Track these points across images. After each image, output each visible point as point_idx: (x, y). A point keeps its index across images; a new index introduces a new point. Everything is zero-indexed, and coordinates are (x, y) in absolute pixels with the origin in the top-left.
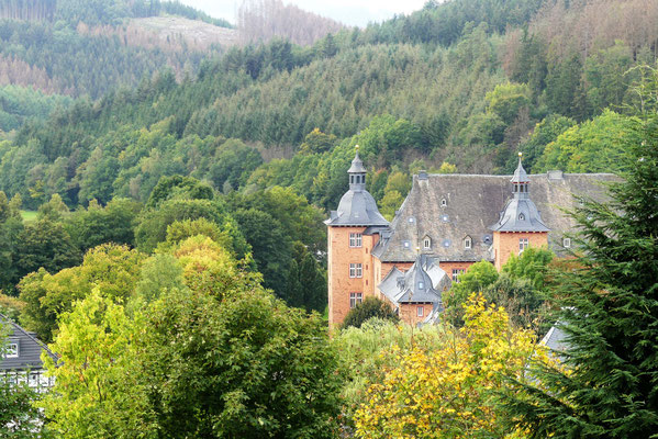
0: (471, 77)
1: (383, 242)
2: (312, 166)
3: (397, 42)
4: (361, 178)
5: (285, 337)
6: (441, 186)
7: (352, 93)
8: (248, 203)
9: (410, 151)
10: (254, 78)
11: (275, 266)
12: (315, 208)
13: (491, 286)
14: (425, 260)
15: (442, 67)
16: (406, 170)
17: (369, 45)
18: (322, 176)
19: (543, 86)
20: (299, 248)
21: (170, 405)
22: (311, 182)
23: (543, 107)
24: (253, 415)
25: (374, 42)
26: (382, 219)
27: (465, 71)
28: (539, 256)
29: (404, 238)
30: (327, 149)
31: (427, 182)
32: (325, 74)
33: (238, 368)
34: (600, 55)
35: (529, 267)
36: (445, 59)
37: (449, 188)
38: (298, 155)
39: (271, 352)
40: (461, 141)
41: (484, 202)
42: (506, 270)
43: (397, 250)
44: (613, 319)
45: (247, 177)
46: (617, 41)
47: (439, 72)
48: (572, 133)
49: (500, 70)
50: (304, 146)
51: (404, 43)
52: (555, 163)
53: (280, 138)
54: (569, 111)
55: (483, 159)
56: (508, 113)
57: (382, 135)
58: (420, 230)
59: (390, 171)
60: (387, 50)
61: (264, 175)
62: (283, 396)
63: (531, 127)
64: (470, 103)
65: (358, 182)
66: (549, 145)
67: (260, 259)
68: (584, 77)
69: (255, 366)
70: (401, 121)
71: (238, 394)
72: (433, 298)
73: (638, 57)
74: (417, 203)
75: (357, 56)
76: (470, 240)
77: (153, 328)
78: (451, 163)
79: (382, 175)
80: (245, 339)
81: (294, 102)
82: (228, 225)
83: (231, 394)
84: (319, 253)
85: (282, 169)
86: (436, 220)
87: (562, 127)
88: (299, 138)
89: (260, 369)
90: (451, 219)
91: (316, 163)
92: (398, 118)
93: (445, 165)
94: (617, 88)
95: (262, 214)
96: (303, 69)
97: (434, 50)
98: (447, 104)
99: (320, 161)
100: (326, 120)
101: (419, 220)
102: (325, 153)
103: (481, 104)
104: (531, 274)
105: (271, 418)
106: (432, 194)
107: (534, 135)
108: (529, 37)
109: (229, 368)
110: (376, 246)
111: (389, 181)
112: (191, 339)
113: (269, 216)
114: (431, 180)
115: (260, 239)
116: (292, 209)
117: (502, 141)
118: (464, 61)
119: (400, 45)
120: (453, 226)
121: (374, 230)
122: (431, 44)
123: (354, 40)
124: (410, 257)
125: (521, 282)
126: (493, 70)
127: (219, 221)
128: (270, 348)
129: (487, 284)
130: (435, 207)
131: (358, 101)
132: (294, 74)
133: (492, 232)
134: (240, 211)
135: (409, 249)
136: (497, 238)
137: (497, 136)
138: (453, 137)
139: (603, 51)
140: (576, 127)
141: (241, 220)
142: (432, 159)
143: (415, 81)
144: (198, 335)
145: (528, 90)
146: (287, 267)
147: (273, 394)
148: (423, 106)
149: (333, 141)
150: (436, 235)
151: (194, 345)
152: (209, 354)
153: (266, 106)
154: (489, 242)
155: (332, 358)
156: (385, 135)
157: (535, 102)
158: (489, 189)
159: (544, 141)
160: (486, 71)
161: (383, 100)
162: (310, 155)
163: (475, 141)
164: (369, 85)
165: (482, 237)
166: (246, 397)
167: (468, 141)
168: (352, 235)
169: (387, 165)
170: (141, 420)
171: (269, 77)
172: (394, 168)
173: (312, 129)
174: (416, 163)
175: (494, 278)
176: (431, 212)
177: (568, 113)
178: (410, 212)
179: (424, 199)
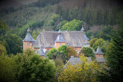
0: (48, 13)
1: (34, 44)
2: (18, 30)
3: (33, 7)
4: (29, 32)
5: (43, 63)
6: (45, 33)
7: (25, 16)
8: (7, 37)
9: (37, 27)
10: (7, 14)
11: (13, 49)
12: (20, 38)
13: (56, 52)
14: (42, 47)
15: (42, 12)
16: (36, 31)
17: (28, 7)
18: (20, 32)
19: (61, 15)
20: (17, 46)
21: (20, 77)
22: (18, 33)
23: (62, 19)
24: (37, 78)
25: (29, 7)
26: (34, 40)
27: (47, 12)
28: (64, 47)
29: (38, 43)
30: (21, 27)
31: (42, 33)
32: (20, 13)
33: (33, 69)
34: (72, 9)
35: (63, 49)
36: (43, 10)
37: (46, 34)
38: (16, 28)
39: (40, 66)
40: (46, 25)
41: (53, 36)
42: (58, 49)
43: (37, 46)
44: (120, 58)
45: (6, 32)
46: (75, 6)
47: (42, 13)
48: (67, 23)
49: (53, 12)
50: (17, 26)
51: (35, 7)
52: (64, 29)
53: (12, 25)
54: (67, 19)
55: (51, 29)
56: (55, 20)
57: (31, 24)
58: (41, 42)
59: (33, 31)
60: (32, 8)
61: (9, 32)
62: (42, 75)
63: (60, 23)
64: (48, 18)
65: (29, 33)
66: (63, 26)
67: (10, 48)
68: (69, 13)
69: (37, 69)
70: (35, 22)
71: (34, 74)
72: (44, 55)
73: (79, 9)
74: (40, 37)
75: (26, 10)
76: (50, 44)
77: (15, 61)
78: (45, 29)
79: (32, 32)
80: (35, 63)
81: (15, 18)
82: (4, 41)
83: (33, 74)
84: (21, 46)
85: (12, 31)
86: (44, 40)
87: (65, 23)
88: (16, 25)
89: (38, 69)
90: (47, 40)
91: (19, 30)
92: (34, 21)
93: (43, 30)
94: (76, 15)
95: (10, 39)
96: (16, 12)
97: (41, 8)
98: (43, 18)
99: (20, 29)
100: (21, 22)
101: (41, 40)
102: (21, 28)
103: (50, 18)
104: (63, 50)
105: (40, 79)
106: (43, 35)
107: (60, 24)
108: (59, 6)
109: (32, 69)
110: (33, 45)
111: (33, 33)
112: (24, 63)
113: (12, 40)
114: (43, 32)
115: (10, 44)
116: (16, 38)
117: (54, 25)
118: (46, 10)
119: (34, 7)
120: (47, 41)
121: (32, 42)
122: (40, 7)
123: (25, 6)
124: (39, 47)
125: (61, 52)
126: (52, 12)
127: (2, 41)
128: (40, 65)
129: (55, 52)
130: (44, 38)
131: (27, 18)
132: (14, 13)
133: (54, 42)
134: (6, 39)
135: (39, 46)
136: (55, 43)
137: (53, 24)
138: (45, 24)
139: (73, 8)
140: (68, 22)
141: (6, 41)
142: (41, 29)
143: (37, 14)
144: (25, 62)
145: (59, 16)
146: (15, 49)
147: (40, 74)
148: (39, 19)
149: (22, 25)
150: (44, 43)
151: (24, 64)
152: (28, 66)
153: (9, 19)
154: (54, 44)
155: (52, 67)
156: (32, 24)
157: (60, 18)
158: (54, 34)
159: (62, 25)
160: (51, 12)
161: (31, 18)
162: (18, 28)
163: (49, 25)
164: (29, 15)
165: (53, 43)
166: (35, 75)
167: (48, 25)
168: (28, 43)
169: (33, 30)
170: (14, 80)
171: (10, 14)
172: (34, 30)
173: (18, 23)
174: (38, 30)
175: (56, 51)
176: (43, 39)
177: (67, 20)
178: (39, 39)
179: (42, 36)
